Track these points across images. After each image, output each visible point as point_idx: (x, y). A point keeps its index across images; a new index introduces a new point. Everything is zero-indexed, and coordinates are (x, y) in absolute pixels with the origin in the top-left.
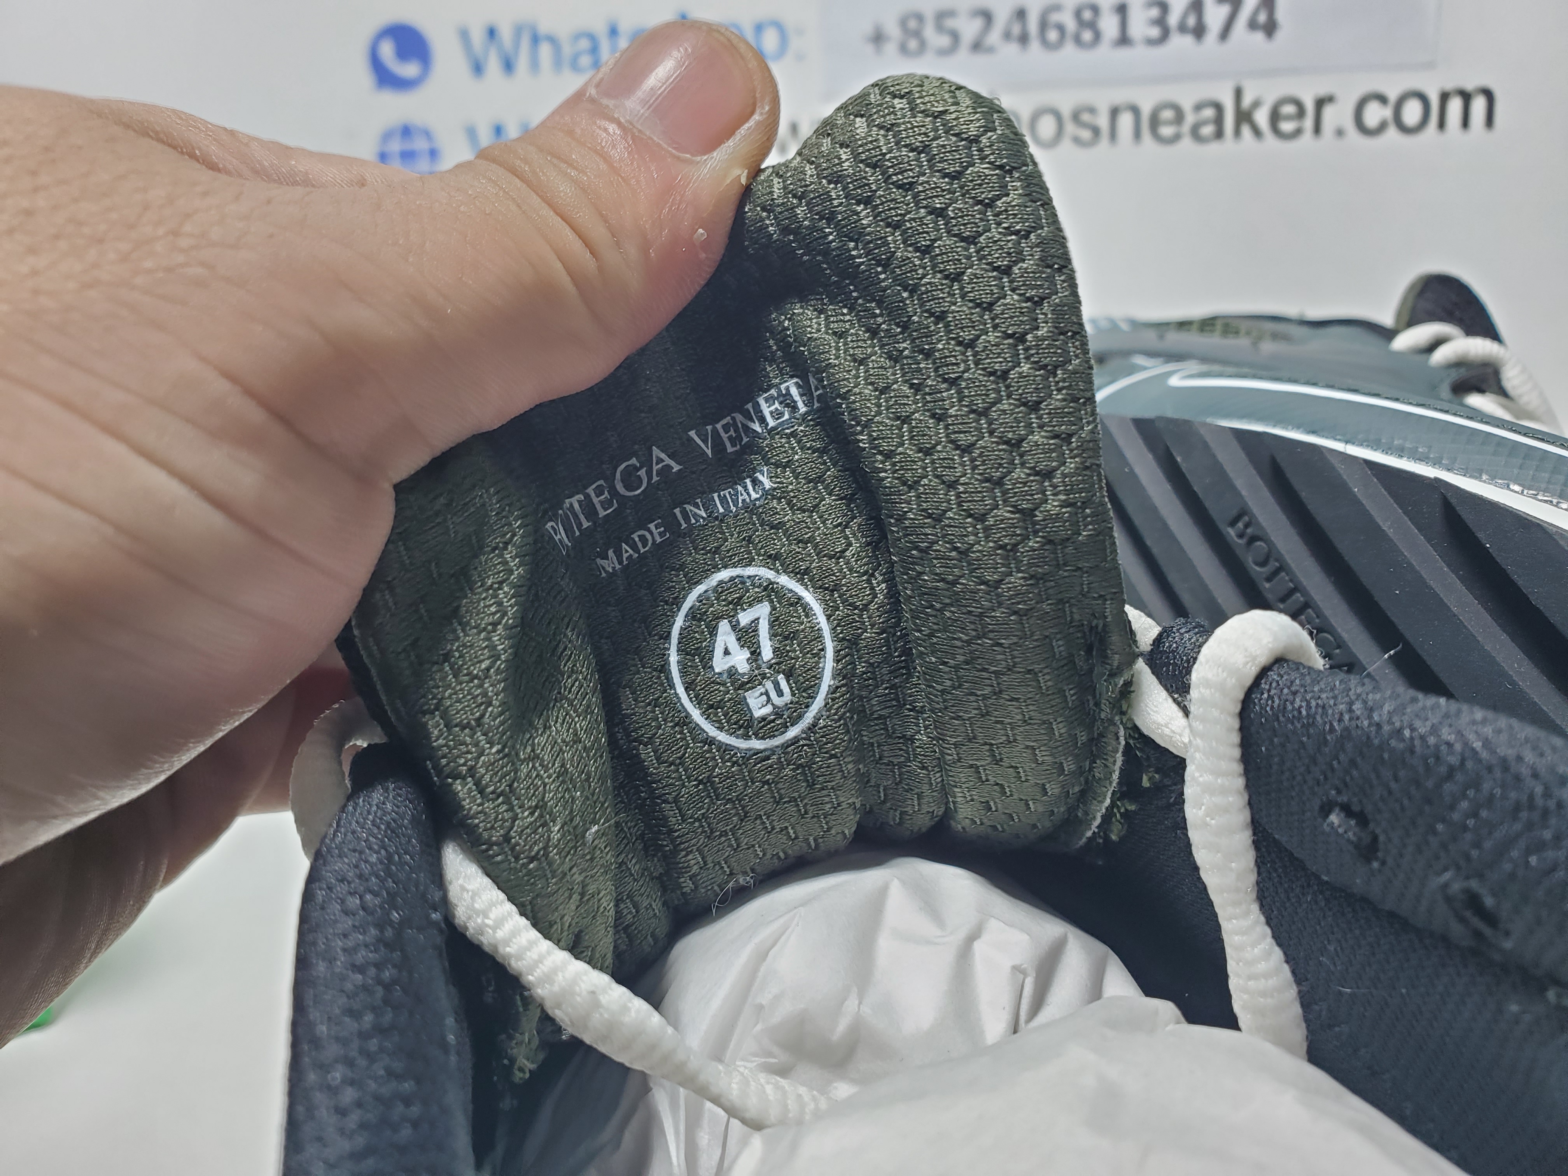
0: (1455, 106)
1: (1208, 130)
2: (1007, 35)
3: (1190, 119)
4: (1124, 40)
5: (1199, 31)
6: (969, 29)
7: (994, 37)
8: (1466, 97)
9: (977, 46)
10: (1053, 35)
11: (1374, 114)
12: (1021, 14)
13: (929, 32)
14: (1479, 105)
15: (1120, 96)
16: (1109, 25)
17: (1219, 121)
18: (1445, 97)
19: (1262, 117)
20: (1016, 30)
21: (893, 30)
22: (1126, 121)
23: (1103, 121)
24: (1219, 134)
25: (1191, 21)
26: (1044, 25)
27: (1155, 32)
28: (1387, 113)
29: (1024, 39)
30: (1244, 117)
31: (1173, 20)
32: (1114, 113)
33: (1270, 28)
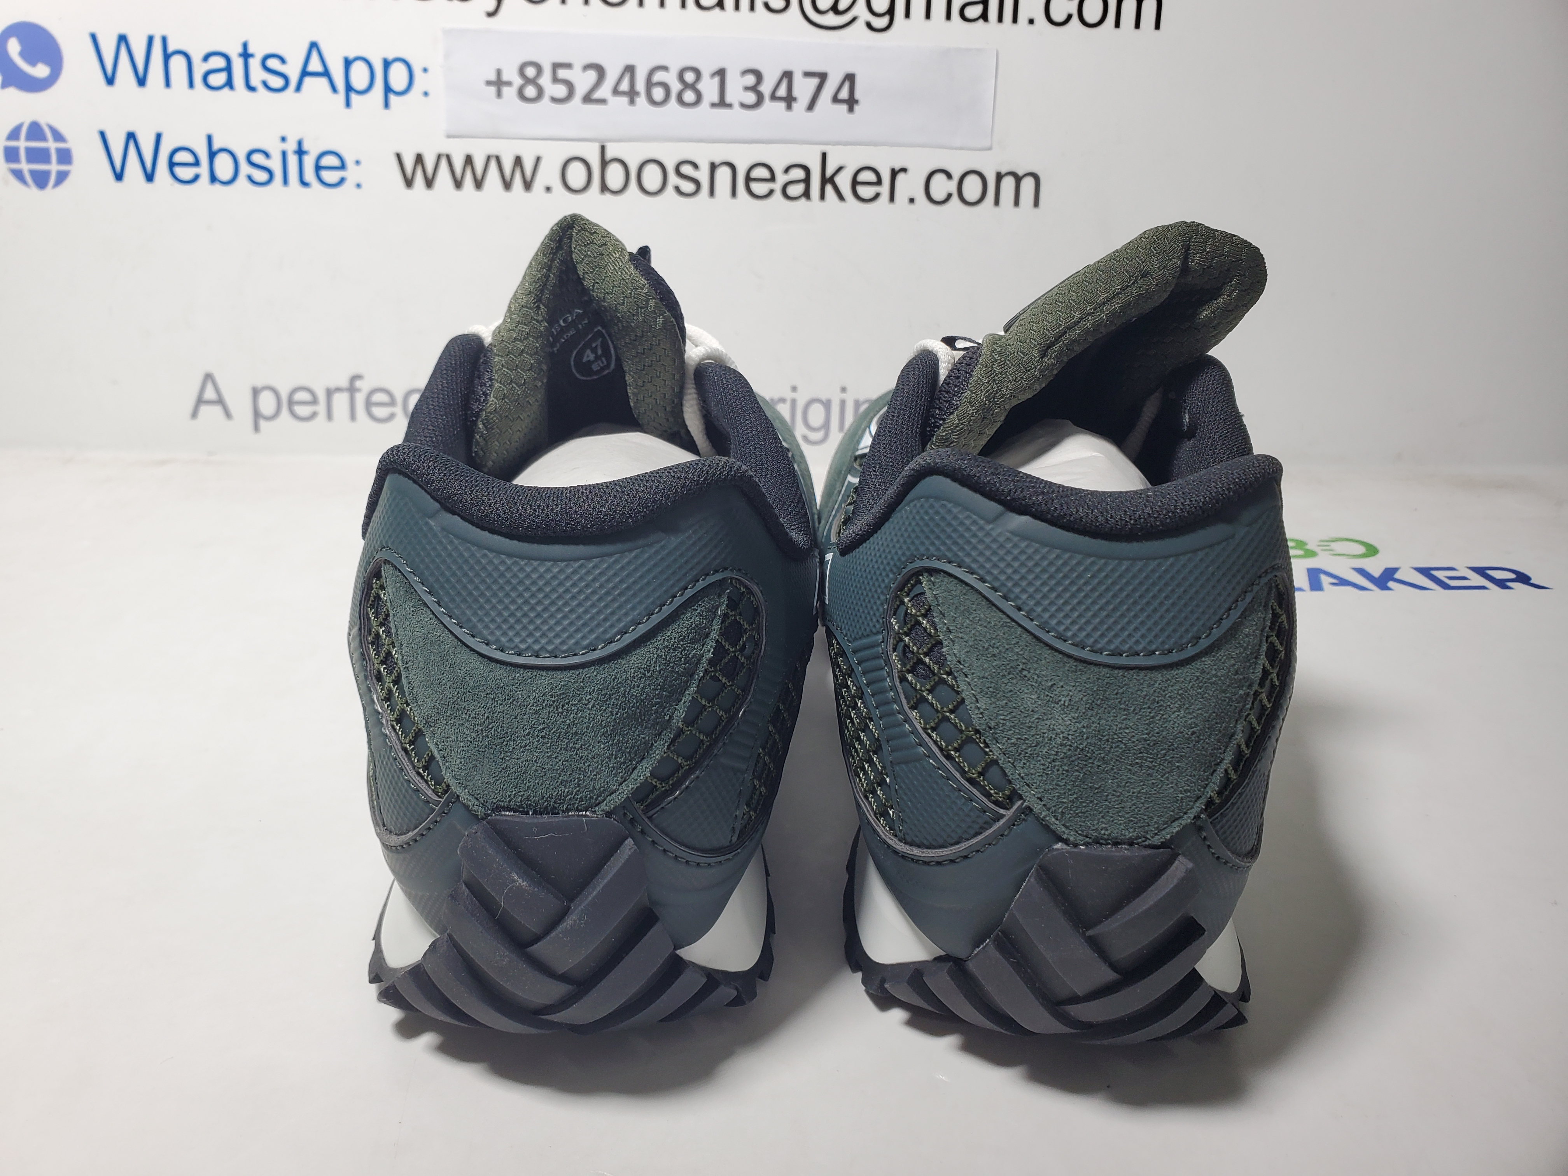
0: (1008, 184)
1: (796, 190)
2: (616, 92)
3: (781, 179)
4: (722, 103)
5: (789, 100)
6: (584, 81)
7: (604, 91)
8: (1018, 179)
9: (588, 99)
10: (658, 94)
11: (941, 187)
12: (630, 70)
13: (545, 80)
14: (1028, 185)
15: (719, 154)
16: (709, 88)
17: (807, 181)
18: (999, 177)
19: (844, 181)
20: (625, 86)
21: (511, 74)
22: (723, 175)
23: (703, 175)
24: (807, 194)
25: (782, 92)
26: (649, 84)
27: (751, 98)
28: (952, 186)
29: (632, 94)
30: (827, 180)
31: (766, 88)
32: (713, 167)
33: (851, 103)
